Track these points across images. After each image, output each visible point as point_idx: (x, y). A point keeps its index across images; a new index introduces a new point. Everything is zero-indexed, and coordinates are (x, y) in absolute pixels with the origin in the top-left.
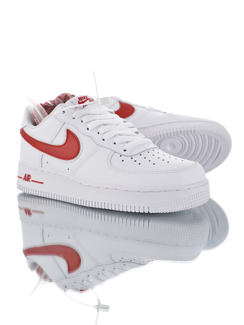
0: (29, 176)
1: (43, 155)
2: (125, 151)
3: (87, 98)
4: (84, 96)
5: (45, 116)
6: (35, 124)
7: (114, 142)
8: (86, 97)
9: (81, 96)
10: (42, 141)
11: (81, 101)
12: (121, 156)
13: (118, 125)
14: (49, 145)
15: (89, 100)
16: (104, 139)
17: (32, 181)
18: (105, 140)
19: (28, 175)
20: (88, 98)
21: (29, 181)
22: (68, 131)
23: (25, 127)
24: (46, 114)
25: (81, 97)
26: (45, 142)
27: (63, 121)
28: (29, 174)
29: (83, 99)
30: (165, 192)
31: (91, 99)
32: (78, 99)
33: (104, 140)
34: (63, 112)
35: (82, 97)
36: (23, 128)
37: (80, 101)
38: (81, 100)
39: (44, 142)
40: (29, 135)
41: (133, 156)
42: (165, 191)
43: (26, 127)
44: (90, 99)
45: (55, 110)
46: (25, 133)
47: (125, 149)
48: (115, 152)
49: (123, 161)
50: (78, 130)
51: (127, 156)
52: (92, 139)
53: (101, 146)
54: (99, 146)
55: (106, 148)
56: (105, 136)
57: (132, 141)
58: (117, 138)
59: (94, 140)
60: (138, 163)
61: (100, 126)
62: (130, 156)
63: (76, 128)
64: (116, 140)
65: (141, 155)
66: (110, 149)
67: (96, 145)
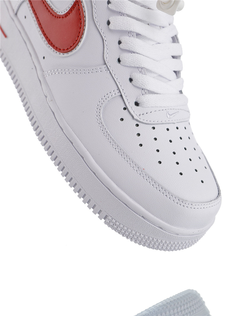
2: (137, 104)
7: (131, 77)
12: (125, 109)
13: (159, 43)
16: (121, 59)
18: (121, 63)
30: (142, 218)
33: (119, 61)
41: (142, 123)
42: (143, 216)
47: (139, 102)
48: (121, 96)
49: (122, 119)
50: (94, 13)
51: (133, 117)
52: (104, 46)
53: (108, 69)
54: (105, 66)
55: (114, 77)
56: (125, 57)
57: (157, 94)
58: (141, 75)
59: (105, 49)
60: (140, 140)
61: (129, 33)
62: (137, 120)
63: (92, 8)
64: (137, 76)
65: (154, 128)
66: (117, 85)
67: (102, 62)
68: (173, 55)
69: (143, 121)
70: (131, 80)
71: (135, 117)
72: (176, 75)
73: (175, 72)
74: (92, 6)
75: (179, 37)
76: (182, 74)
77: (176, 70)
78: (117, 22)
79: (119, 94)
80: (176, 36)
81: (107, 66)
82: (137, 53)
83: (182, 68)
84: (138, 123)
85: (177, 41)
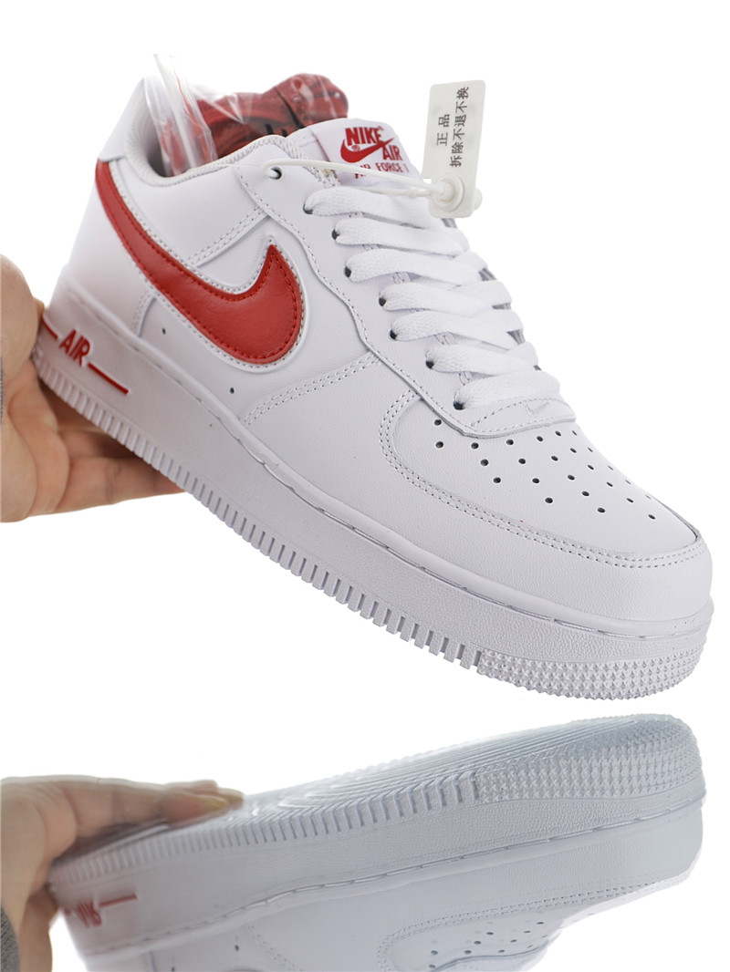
0: (84, 342)
1: (154, 300)
2: (459, 406)
3: (378, 136)
4: (368, 127)
5: (203, 159)
6: (159, 168)
7: (429, 359)
8: (376, 130)
9: (358, 126)
10: (166, 249)
11: (355, 147)
12: (438, 422)
13: (458, 286)
14: (188, 274)
15: (385, 149)
16: (395, 332)
17: (91, 366)
18: (398, 337)
19: (82, 338)
20: (380, 139)
21: (77, 360)
22: (273, 255)
23: (118, 160)
24: (212, 151)
25: (355, 129)
26: (177, 258)
27: (265, 208)
28: (87, 337)
29: (364, 142)
30: (556, 625)
31: (391, 144)
32: (344, 136)
33: (393, 336)
34: (275, 174)
35: (361, 129)
36: (112, 161)
37: (350, 144)
38: (353, 144)
39: (172, 254)
40: (126, 200)
41: (484, 437)
42: (555, 620)
43: (122, 163)
44: (387, 147)
45: (248, 153)
46: (114, 185)
47: (462, 401)
48: (422, 400)
49: (440, 444)
50: (312, 263)
51: (461, 432)
52: (353, 317)
53: (378, 357)
54: (369, 353)
55: (395, 370)
56: (402, 323)
57: (492, 376)
58: (446, 346)
59: (358, 322)
60: (491, 472)
61: (396, 277)
62: (471, 436)
63: (306, 255)
64: (439, 352)
65: (511, 442)
66: (407, 382)
67: (360, 348)
68: (494, 304)
69: (484, 434)
70: (430, 365)
71: (465, 430)
72: (515, 339)
73: (511, 333)
74: (304, 252)
75: (491, 269)
76: (526, 335)
77: (511, 330)
78: (366, 264)
79: (417, 398)
80: (485, 270)
81: (373, 353)
82: (424, 309)
83: (521, 323)
84: (476, 441)
85: (488, 277)
